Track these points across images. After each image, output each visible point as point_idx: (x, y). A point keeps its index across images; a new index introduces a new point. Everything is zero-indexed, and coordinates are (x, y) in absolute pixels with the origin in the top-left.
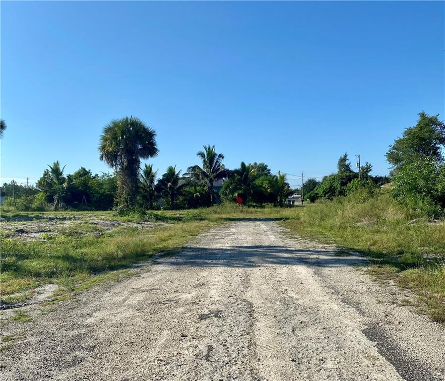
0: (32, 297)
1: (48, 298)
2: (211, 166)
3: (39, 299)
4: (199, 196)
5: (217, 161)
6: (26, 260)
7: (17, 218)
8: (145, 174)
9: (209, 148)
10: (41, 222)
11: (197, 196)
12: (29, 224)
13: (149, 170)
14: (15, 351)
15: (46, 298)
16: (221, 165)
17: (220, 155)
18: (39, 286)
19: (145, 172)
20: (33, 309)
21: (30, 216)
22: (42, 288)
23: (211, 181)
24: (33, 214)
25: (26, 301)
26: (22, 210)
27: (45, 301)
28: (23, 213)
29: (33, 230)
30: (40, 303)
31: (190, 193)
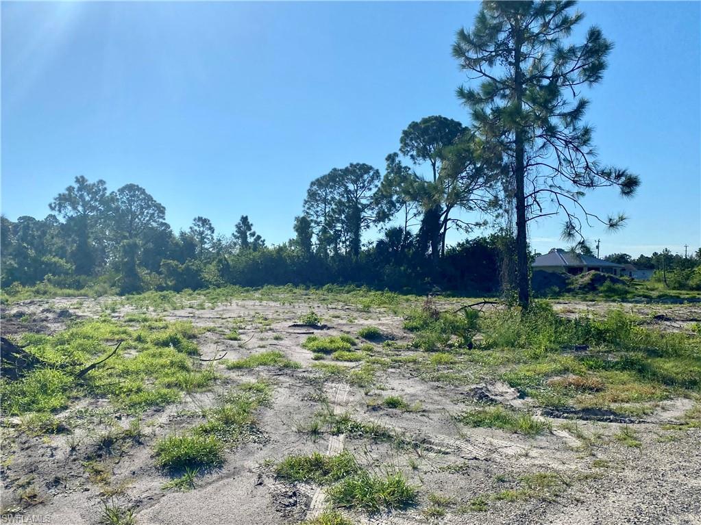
0: (652, 413)
1: (675, 418)
3: (661, 418)
6: (659, 358)
7: (663, 299)
10: (695, 306)
12: (676, 309)
14: (602, 484)
15: (671, 418)
18: (667, 398)
20: (647, 431)
21: (682, 297)
22: (672, 403)
24: (687, 294)
25: (641, 416)
26: (674, 288)
27: (670, 422)
28: (673, 293)
29: (681, 317)
30: (661, 423)
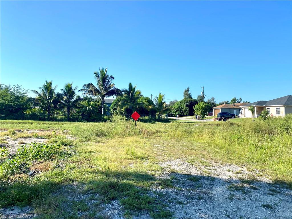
2: (104, 85)
4: (92, 109)
5: (108, 81)
8: (45, 89)
9: (103, 70)
11: (89, 108)
13: (48, 85)
16: (112, 84)
17: (111, 76)
19: (45, 87)
23: (103, 97)
31: (84, 106)
